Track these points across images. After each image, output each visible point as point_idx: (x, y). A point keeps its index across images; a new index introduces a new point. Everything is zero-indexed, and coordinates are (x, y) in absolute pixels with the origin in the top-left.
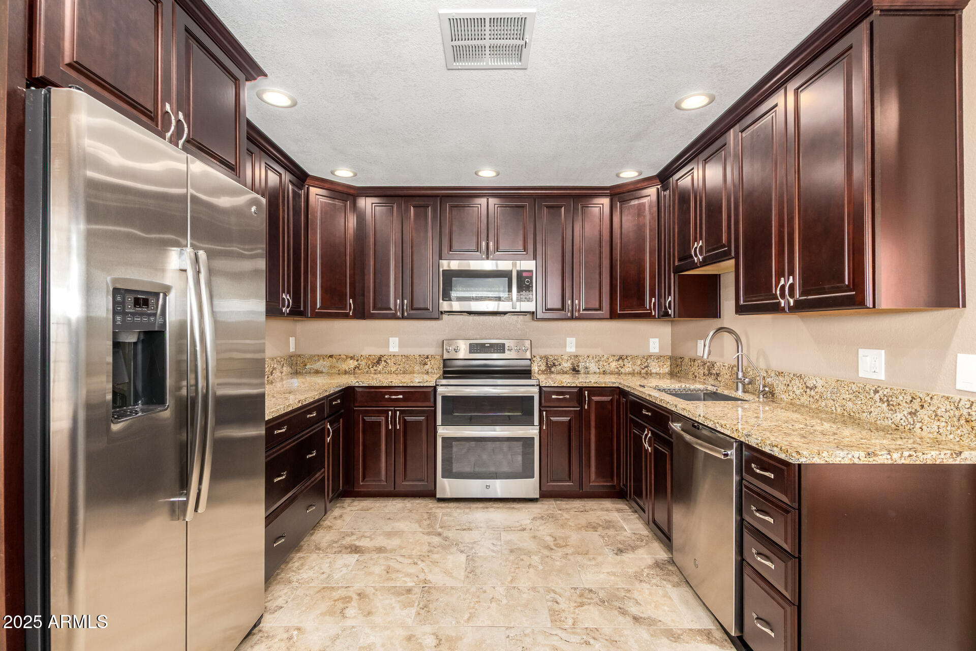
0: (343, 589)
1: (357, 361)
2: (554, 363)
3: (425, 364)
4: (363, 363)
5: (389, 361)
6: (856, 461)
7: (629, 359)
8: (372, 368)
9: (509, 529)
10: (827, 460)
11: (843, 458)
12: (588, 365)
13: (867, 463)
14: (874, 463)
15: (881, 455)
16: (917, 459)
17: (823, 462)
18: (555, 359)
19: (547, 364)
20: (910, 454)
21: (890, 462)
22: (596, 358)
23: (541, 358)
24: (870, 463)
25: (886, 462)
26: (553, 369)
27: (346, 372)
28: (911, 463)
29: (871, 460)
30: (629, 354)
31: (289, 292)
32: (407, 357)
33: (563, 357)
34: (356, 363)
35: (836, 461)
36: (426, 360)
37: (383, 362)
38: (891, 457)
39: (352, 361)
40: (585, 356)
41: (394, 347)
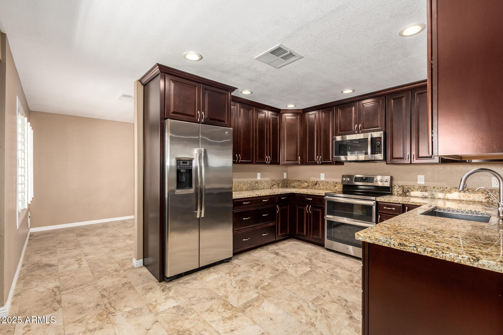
0: (261, 262)
1: (308, 183)
2: (408, 190)
3: (336, 186)
4: (310, 184)
5: (320, 184)
6: (392, 246)
7: (471, 191)
8: (314, 186)
9: (343, 268)
10: (374, 241)
11: (384, 243)
12: (434, 193)
13: (399, 249)
14: (404, 250)
15: (409, 246)
16: (438, 255)
17: (372, 242)
18: (409, 188)
19: (403, 190)
20: (431, 251)
21: (416, 252)
22: (440, 189)
23: (399, 187)
24: (401, 249)
25: (413, 251)
26: (407, 194)
27: (304, 188)
28: (433, 256)
29: (402, 248)
30: (471, 187)
31: (270, 155)
32: (327, 182)
33: (414, 187)
34: (308, 184)
35: (379, 243)
36: (336, 184)
37: (318, 184)
38: (417, 249)
39: (306, 183)
40: (432, 187)
41: (322, 177)
